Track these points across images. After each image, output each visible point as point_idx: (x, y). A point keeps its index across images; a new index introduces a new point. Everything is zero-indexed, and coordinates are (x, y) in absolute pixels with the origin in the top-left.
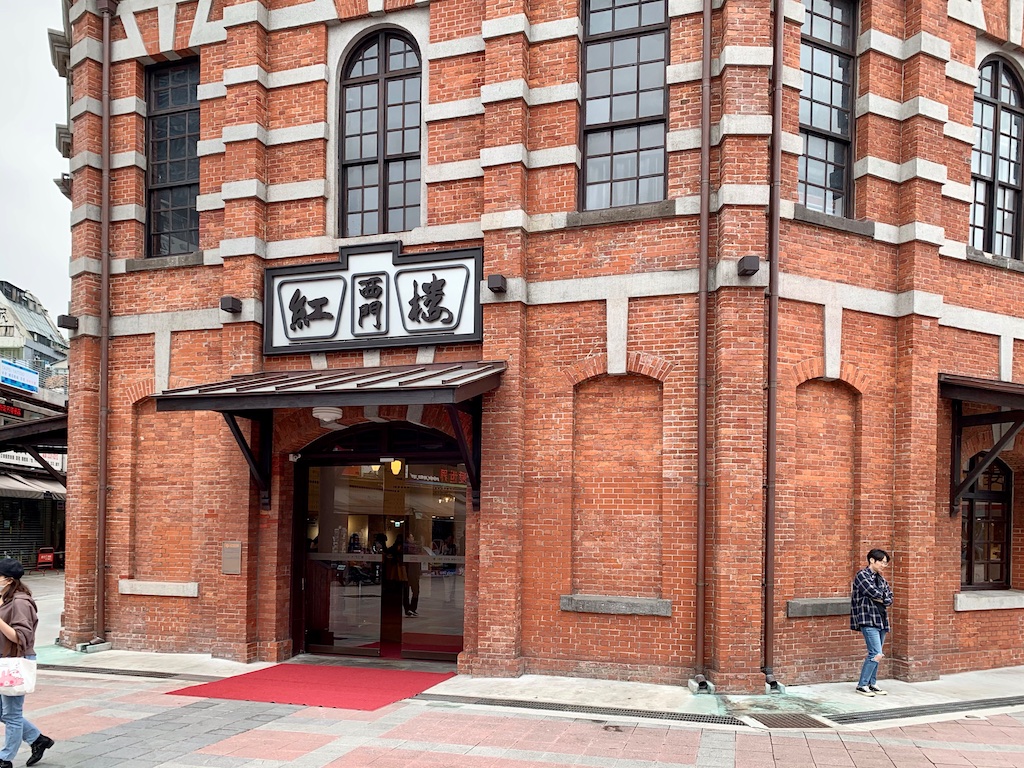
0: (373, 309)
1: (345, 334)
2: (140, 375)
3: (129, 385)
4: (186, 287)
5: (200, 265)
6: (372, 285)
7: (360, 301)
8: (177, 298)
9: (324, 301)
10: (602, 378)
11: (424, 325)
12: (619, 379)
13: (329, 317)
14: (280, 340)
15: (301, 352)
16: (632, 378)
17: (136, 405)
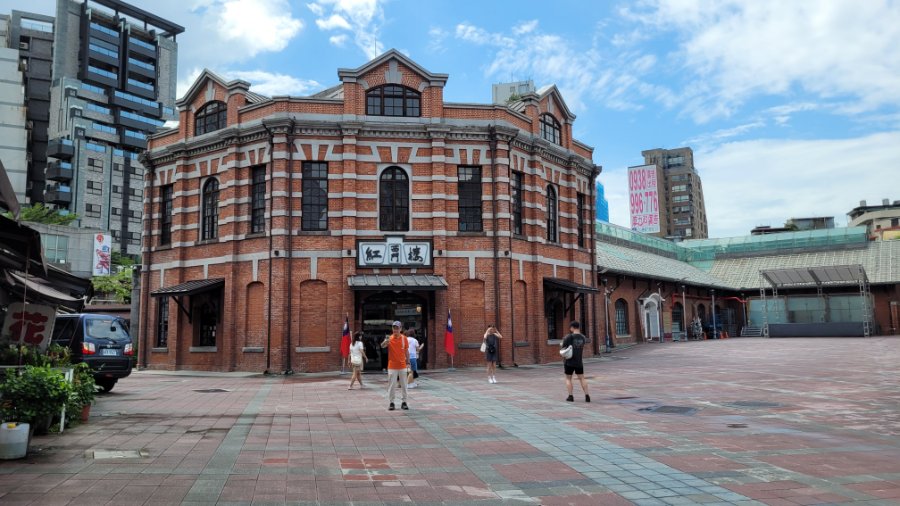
0: (397, 255)
1: (386, 263)
2: (304, 272)
3: (299, 275)
4: (323, 242)
5: (329, 235)
6: (395, 248)
7: (392, 253)
8: (319, 245)
9: (378, 252)
10: (469, 280)
11: (413, 262)
12: (472, 280)
13: (380, 256)
14: (362, 263)
15: (370, 268)
16: (477, 280)
17: (302, 283)
